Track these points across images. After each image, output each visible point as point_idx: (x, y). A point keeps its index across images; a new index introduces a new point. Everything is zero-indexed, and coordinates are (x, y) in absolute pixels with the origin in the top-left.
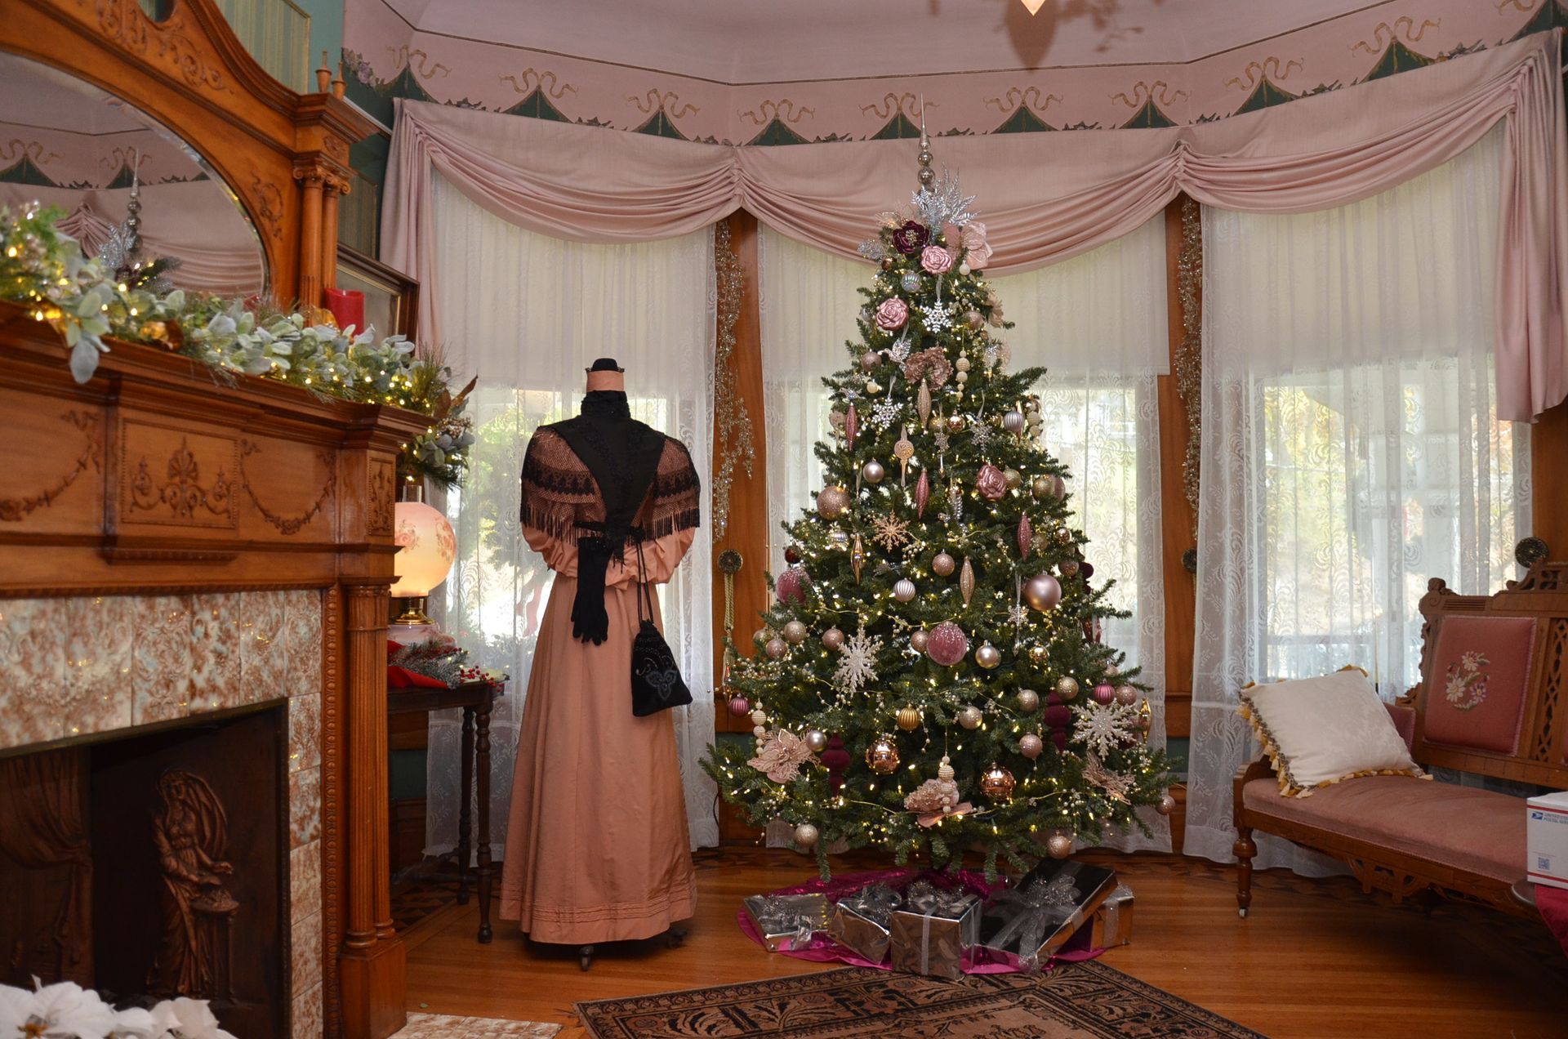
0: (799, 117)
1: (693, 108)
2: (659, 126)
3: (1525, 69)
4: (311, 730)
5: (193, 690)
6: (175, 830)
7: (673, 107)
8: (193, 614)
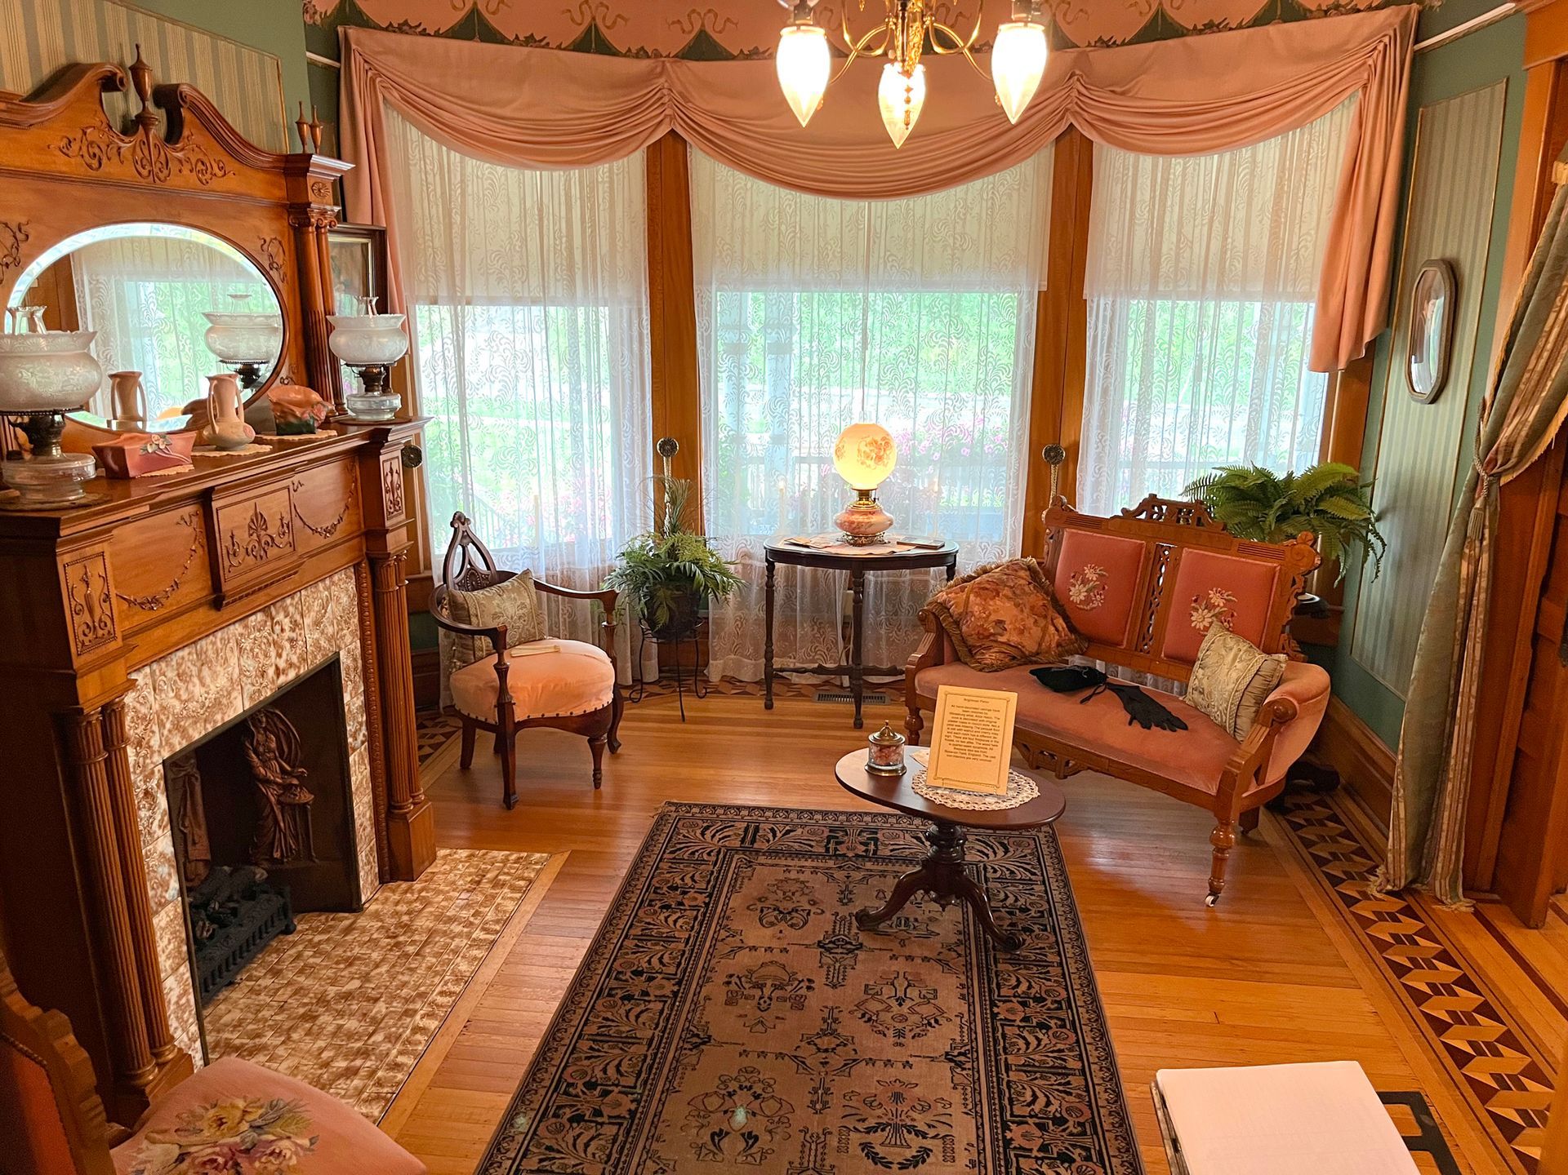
0: (723, 29)
1: (623, 18)
2: (592, 42)
3: (1381, 47)
4: (356, 669)
5: (278, 672)
6: (261, 749)
7: (604, 18)
8: (273, 619)
